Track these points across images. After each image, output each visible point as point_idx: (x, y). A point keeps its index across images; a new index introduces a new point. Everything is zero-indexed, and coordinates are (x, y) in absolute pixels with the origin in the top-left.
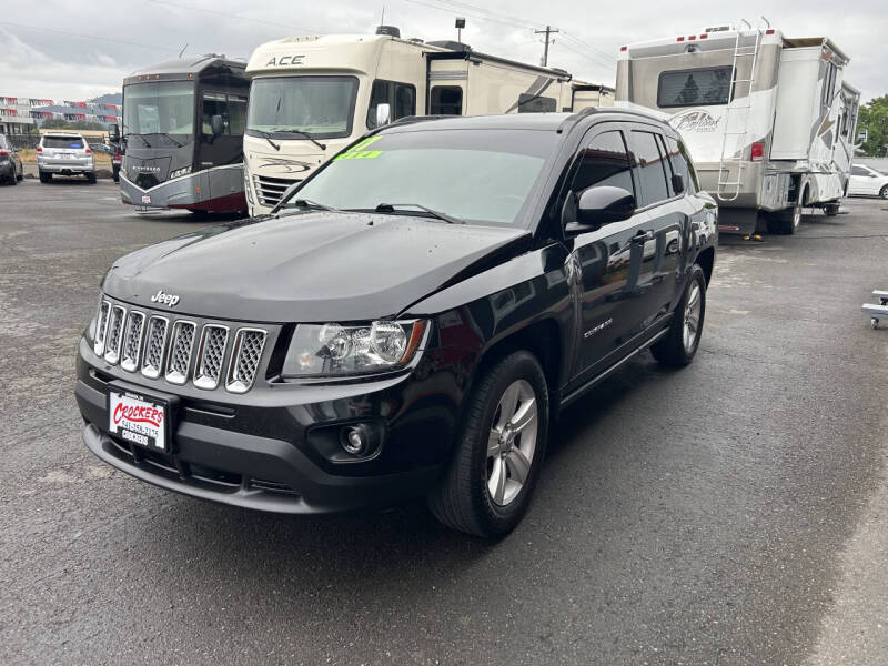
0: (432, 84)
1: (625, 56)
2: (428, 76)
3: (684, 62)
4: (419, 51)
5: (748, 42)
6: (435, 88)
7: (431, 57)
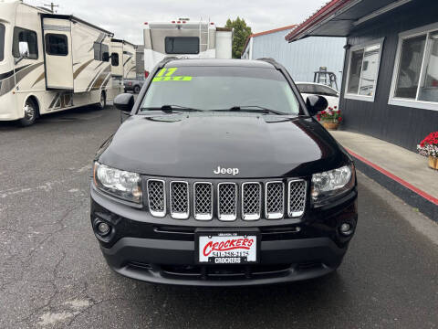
0: (46, 32)
1: (147, 27)
2: (42, 27)
3: (175, 33)
4: (36, 11)
5: (205, 27)
6: (47, 34)
7: (43, 16)
